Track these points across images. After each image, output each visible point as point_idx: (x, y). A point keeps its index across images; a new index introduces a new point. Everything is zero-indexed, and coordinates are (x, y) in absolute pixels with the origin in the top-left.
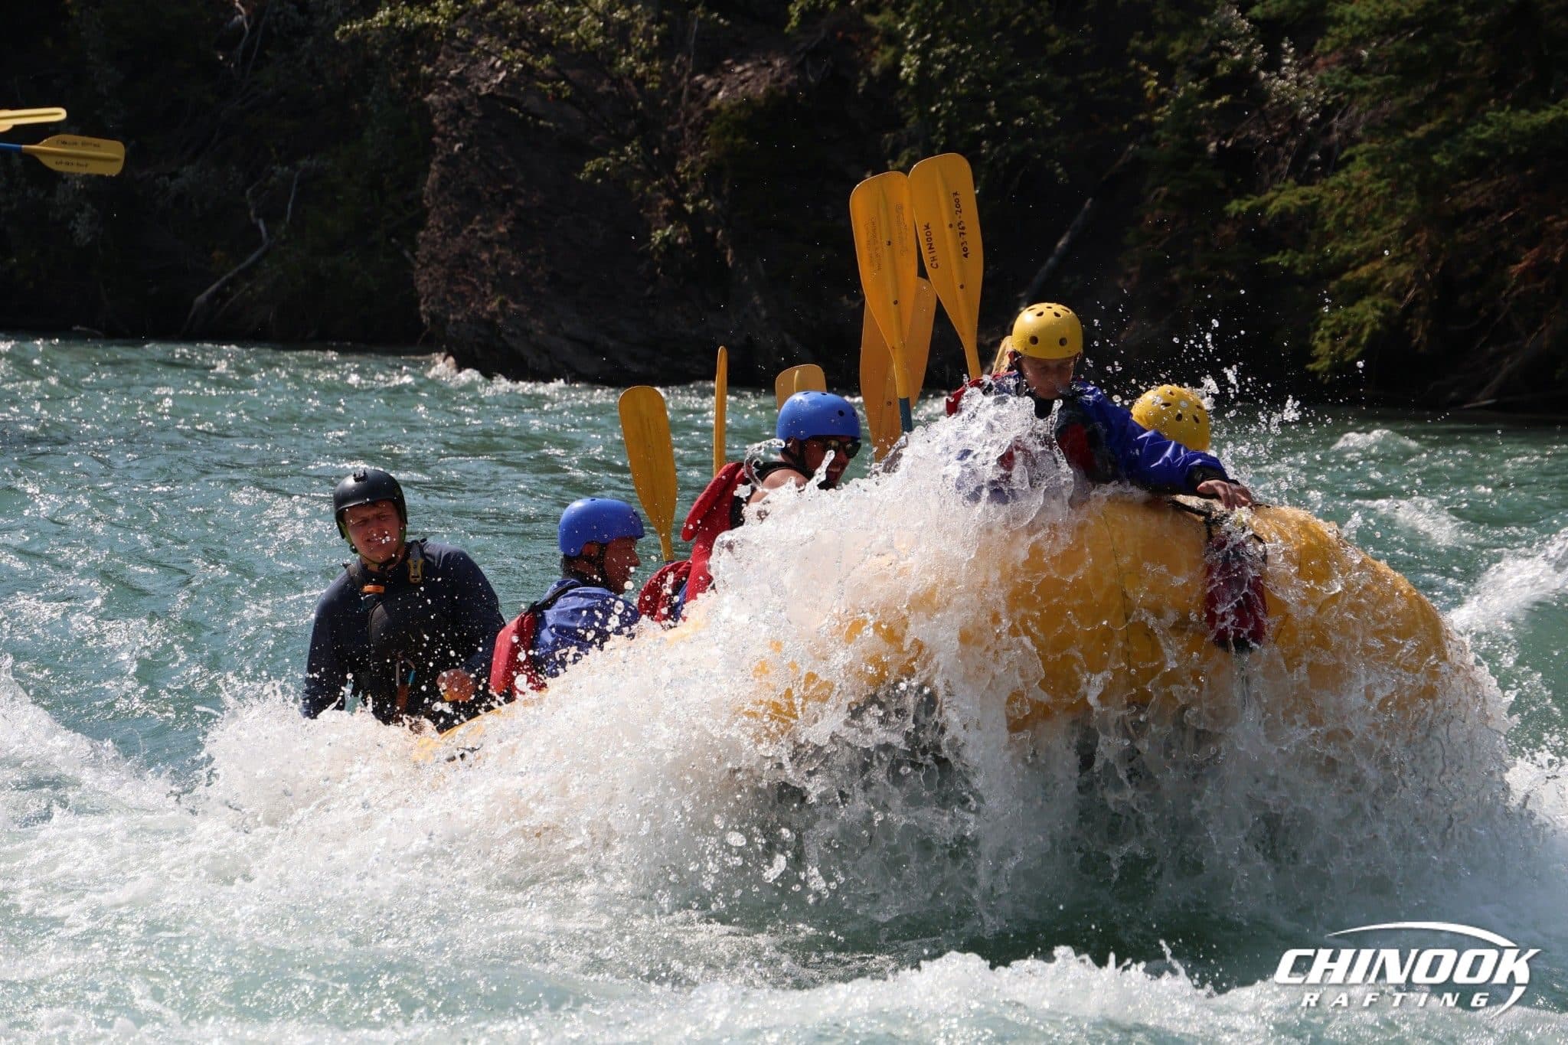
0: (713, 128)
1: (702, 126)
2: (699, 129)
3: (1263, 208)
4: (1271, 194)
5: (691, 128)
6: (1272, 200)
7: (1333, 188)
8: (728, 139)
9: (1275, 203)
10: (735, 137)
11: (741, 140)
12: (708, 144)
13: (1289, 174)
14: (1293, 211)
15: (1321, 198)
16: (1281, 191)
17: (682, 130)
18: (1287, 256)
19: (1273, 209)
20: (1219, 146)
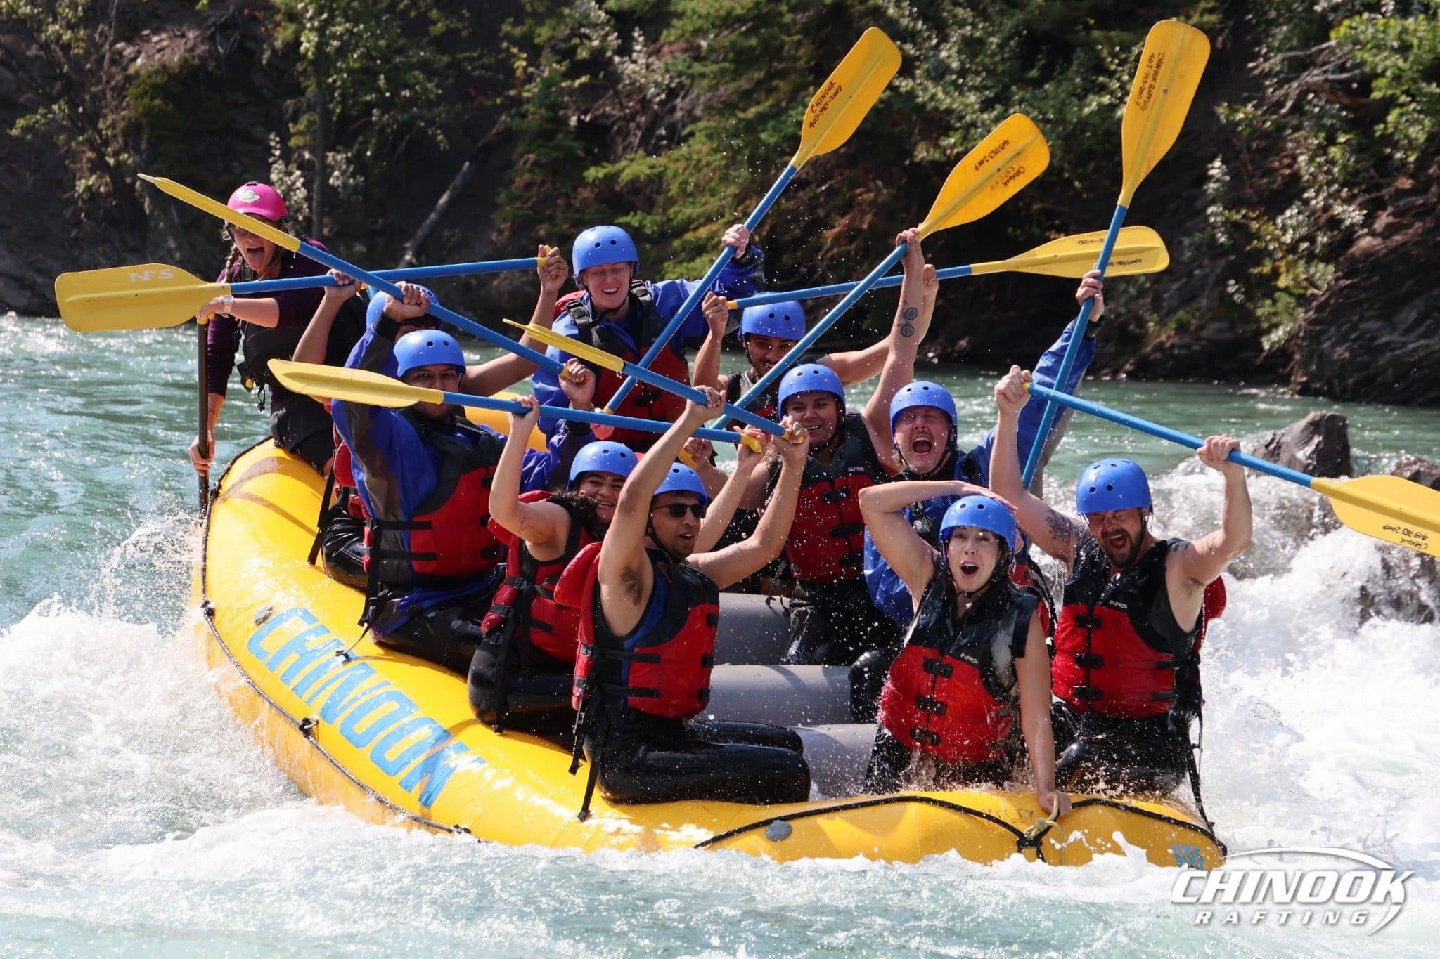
0: (132, 91)
1: (123, 88)
2: (120, 91)
3: (616, 175)
4: (624, 163)
5: (112, 89)
6: (624, 169)
7: (677, 160)
8: (146, 100)
9: (627, 172)
10: (152, 99)
11: (157, 102)
12: (128, 105)
13: (639, 146)
14: (642, 178)
15: (666, 168)
16: (632, 160)
17: (104, 92)
18: (638, 217)
19: (626, 176)
20: (579, 120)
